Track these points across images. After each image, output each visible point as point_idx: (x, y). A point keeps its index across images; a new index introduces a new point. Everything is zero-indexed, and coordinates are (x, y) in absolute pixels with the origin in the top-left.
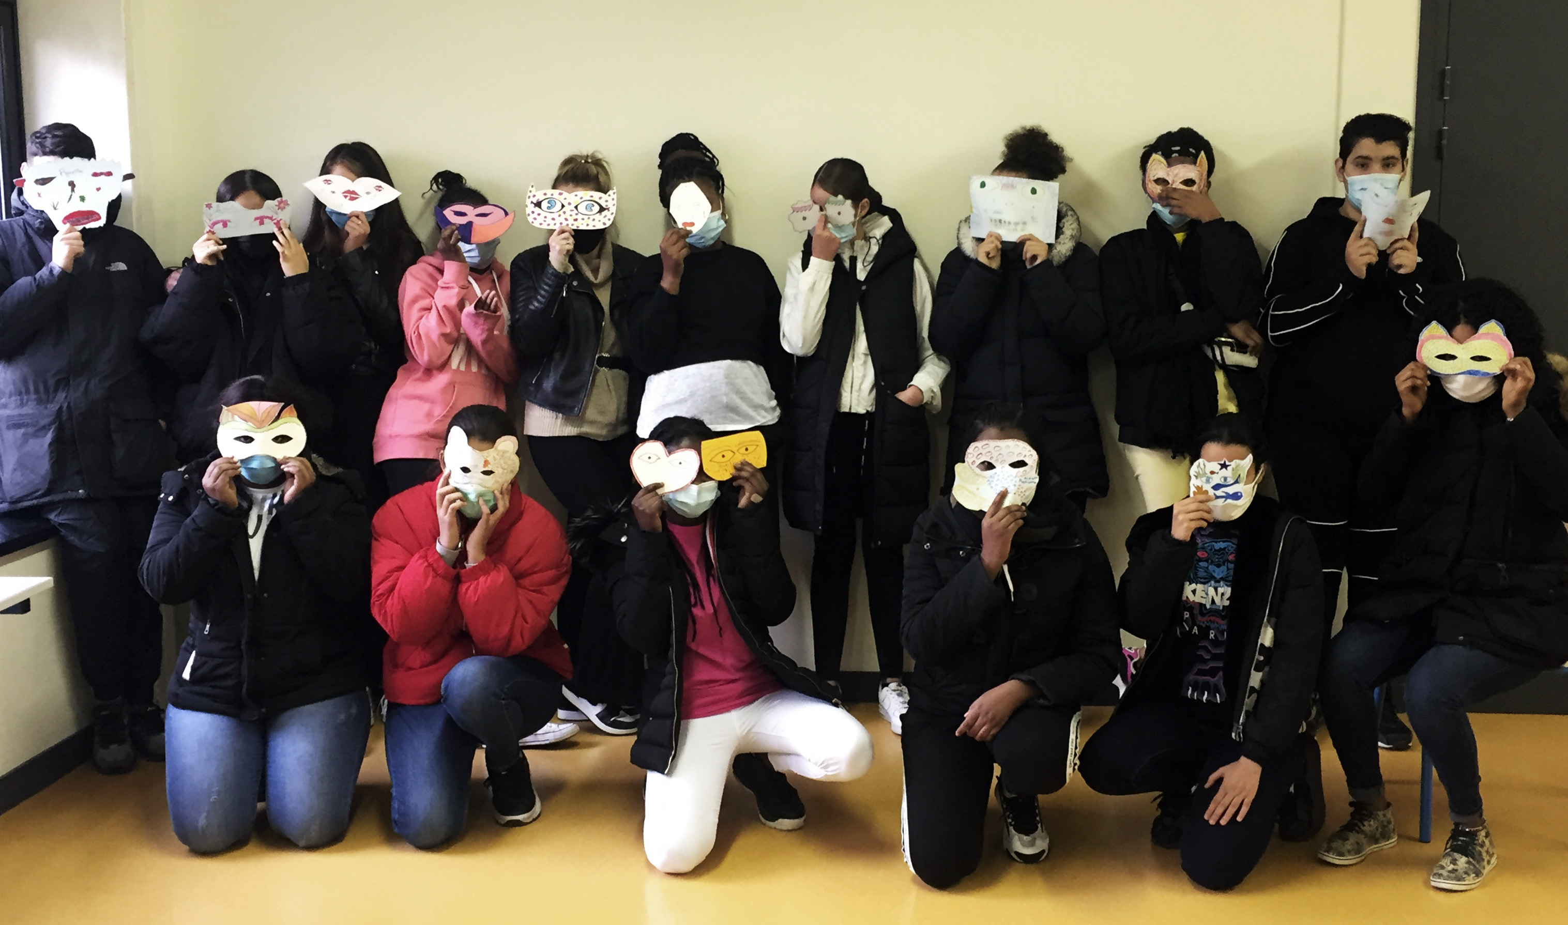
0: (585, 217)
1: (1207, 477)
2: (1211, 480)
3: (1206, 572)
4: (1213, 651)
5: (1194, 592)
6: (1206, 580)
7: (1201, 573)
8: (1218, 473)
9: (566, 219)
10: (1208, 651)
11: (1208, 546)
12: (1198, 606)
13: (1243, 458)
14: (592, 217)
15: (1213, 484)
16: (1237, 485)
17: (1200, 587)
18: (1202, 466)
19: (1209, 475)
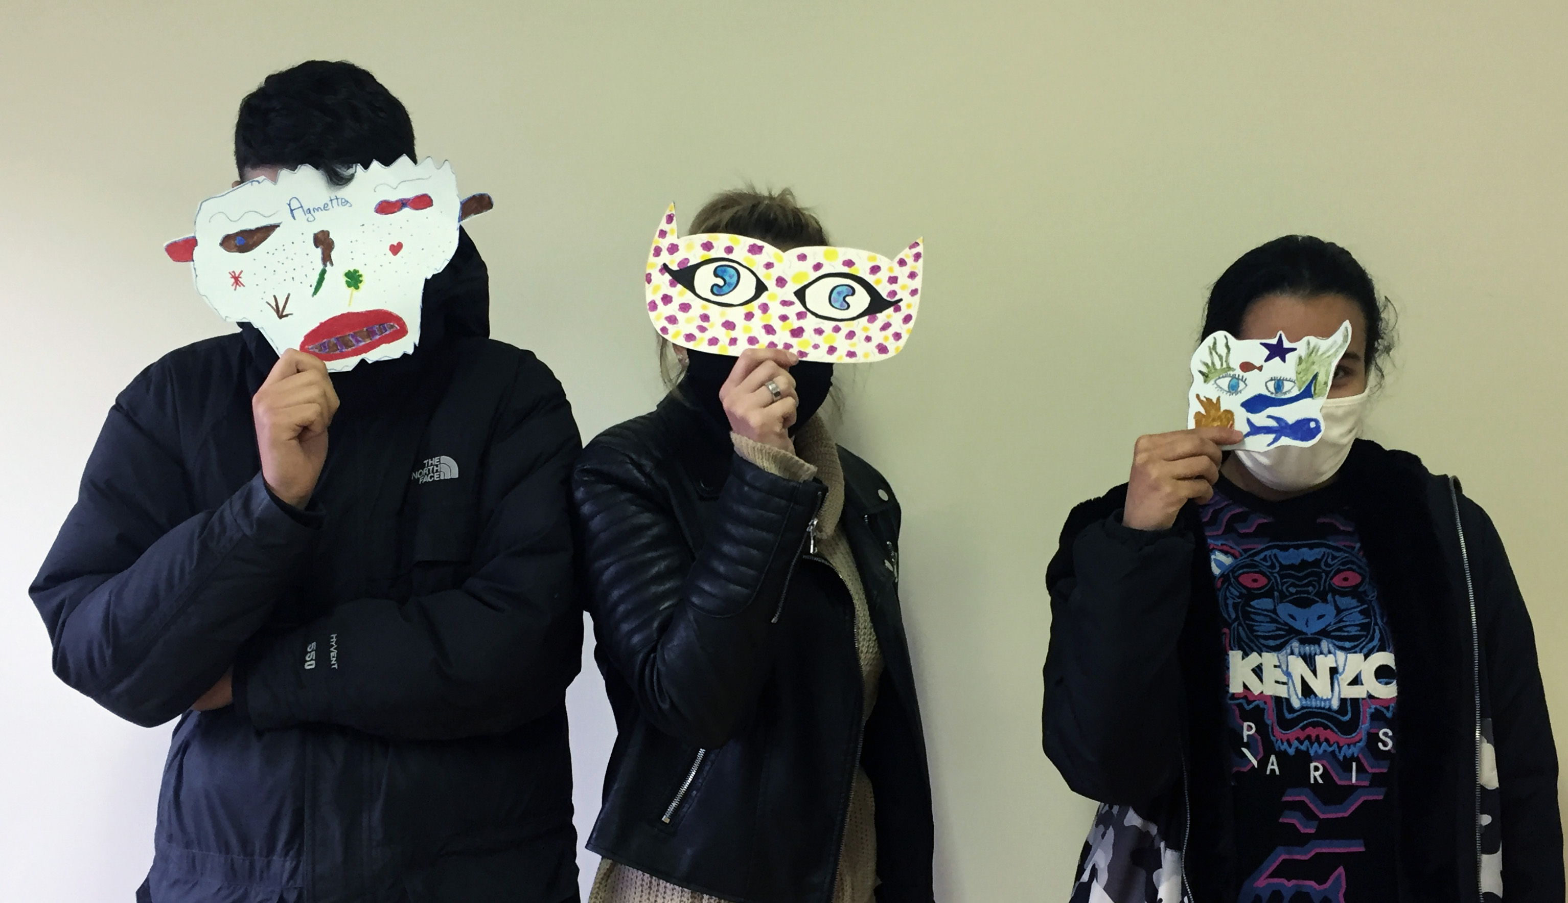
0: (828, 326)
1: (1234, 377)
2: (1242, 385)
3: (1273, 621)
4: (1322, 816)
5: (1258, 671)
6: (1278, 642)
7: (1265, 627)
8: (1260, 368)
9: (769, 330)
10: (1309, 815)
11: (1265, 559)
12: (1272, 704)
13: (1327, 333)
14: (846, 327)
15: (1247, 393)
16: (1307, 401)
17: (1269, 659)
18: (1222, 350)
19: (1238, 372)
